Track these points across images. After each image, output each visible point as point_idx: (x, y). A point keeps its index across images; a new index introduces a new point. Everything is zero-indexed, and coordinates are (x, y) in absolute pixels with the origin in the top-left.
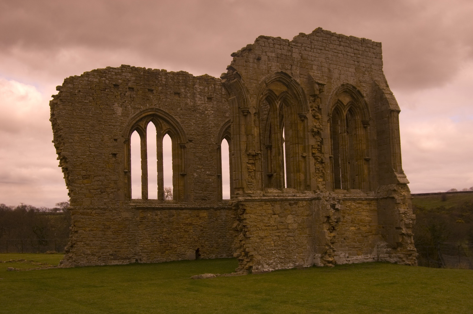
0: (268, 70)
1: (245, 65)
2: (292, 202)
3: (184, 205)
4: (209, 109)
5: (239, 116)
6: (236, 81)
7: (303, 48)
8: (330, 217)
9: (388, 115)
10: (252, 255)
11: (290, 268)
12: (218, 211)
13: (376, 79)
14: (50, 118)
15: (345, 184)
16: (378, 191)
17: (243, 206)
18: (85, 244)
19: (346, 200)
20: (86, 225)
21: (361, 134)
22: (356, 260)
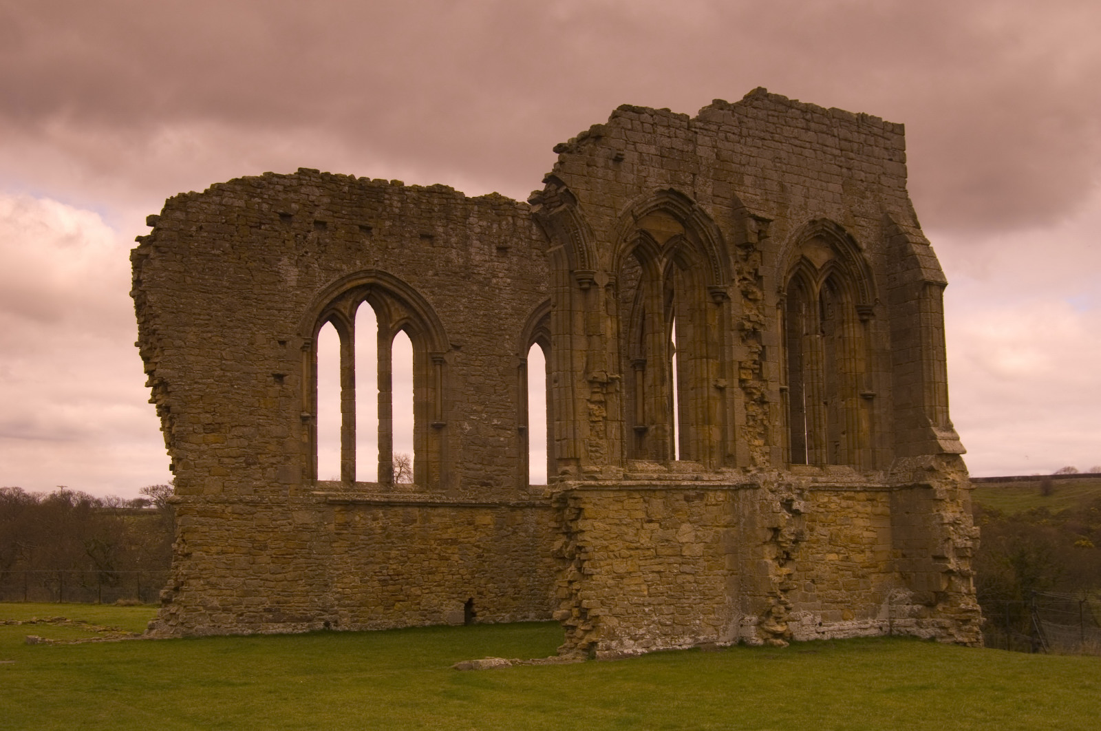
0: (639, 185)
1: (585, 173)
2: (692, 493)
3: (439, 496)
4: (500, 275)
5: (571, 291)
6: (565, 210)
7: (722, 135)
8: (780, 530)
9: (917, 294)
10: (598, 616)
11: (684, 647)
12: (520, 512)
13: (892, 208)
14: (131, 290)
15: (816, 454)
16: (892, 470)
17: (577, 501)
18: (208, 583)
19: (818, 489)
20: (210, 541)
21: (854, 337)
22: (839, 630)
